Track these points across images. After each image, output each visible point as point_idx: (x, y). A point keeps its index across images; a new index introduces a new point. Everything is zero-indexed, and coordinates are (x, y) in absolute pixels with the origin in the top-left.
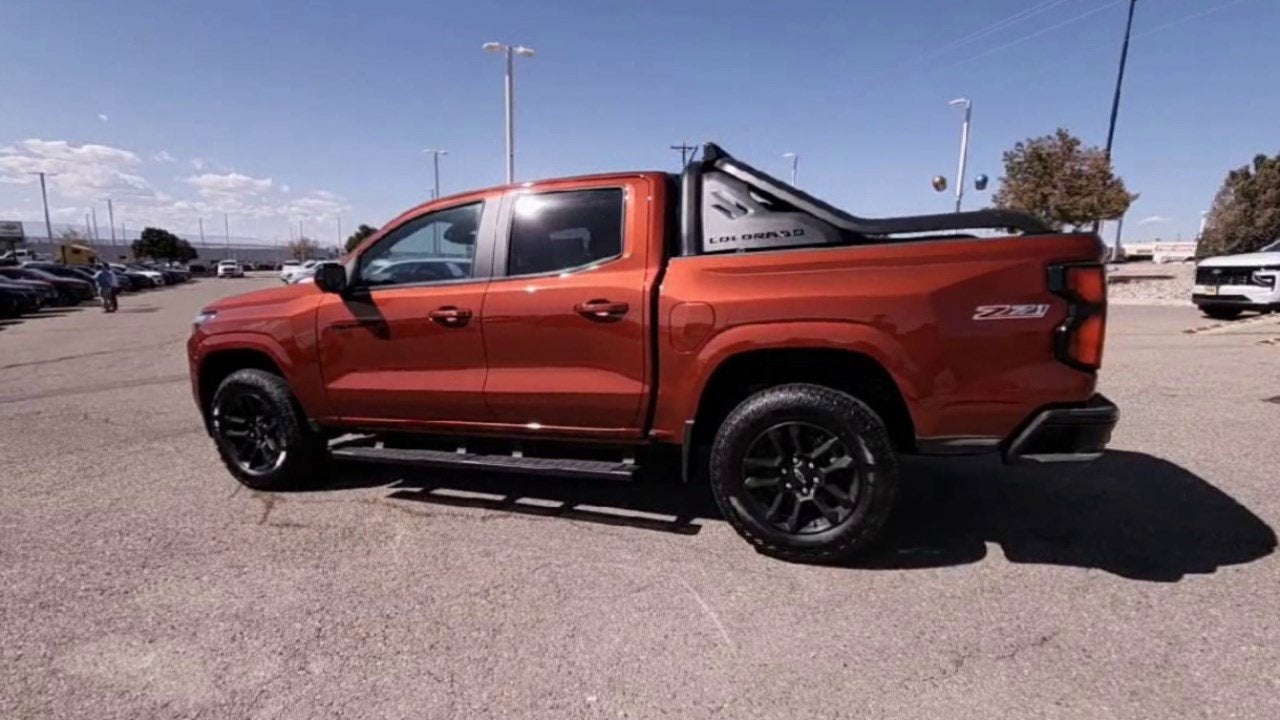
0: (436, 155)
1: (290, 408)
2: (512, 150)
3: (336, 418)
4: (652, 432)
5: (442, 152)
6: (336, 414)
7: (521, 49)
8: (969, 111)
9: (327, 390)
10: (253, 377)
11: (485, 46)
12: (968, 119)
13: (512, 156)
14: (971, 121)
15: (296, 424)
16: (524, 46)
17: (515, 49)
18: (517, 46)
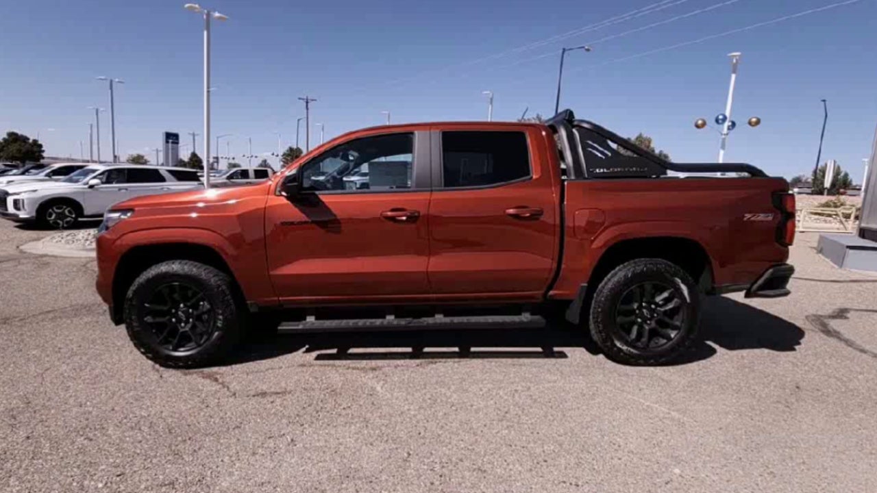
0: (111, 81)
1: (228, 292)
2: (208, 87)
3: (276, 298)
4: (551, 293)
5: (117, 80)
6: (276, 296)
7: (217, 14)
8: (492, 99)
9: (269, 276)
10: (186, 267)
11: (187, 5)
12: (491, 103)
13: (208, 92)
14: (494, 103)
15: (233, 307)
16: (219, 12)
17: (212, 13)
18: (215, 11)
